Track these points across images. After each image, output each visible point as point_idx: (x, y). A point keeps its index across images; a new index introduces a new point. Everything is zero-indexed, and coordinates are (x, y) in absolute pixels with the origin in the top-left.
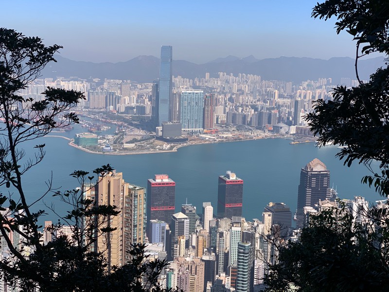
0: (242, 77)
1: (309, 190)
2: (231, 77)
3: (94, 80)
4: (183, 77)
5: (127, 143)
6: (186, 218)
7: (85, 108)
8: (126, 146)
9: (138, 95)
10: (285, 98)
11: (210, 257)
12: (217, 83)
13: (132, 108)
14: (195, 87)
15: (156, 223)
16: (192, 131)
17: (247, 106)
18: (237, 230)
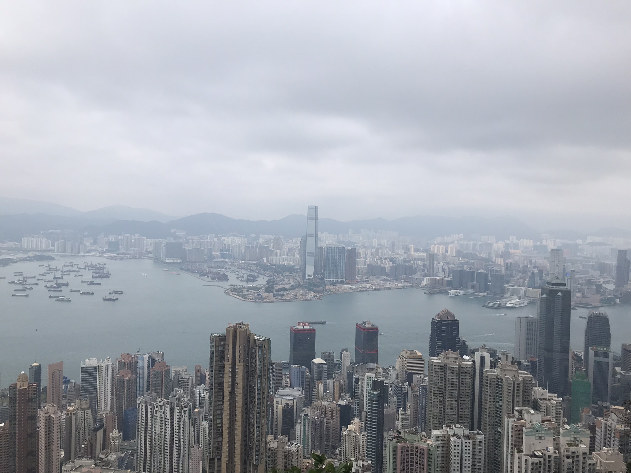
6: (324, 364)
10: (421, 251)
11: (346, 402)
15: (296, 368)
16: (335, 281)
17: (386, 259)
18: (372, 376)
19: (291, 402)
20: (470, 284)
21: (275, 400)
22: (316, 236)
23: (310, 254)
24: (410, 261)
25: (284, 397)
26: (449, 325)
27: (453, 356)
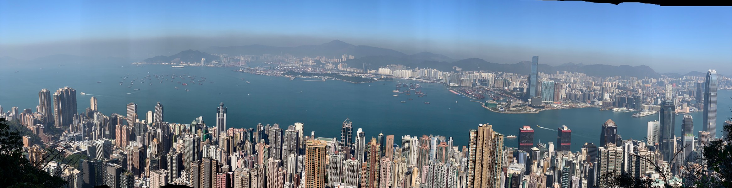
0: (576, 74)
1: (606, 136)
2: (570, 74)
3: (499, 73)
4: (545, 73)
5: (512, 107)
6: (538, 151)
7: (492, 87)
8: (512, 109)
9: (521, 82)
10: (598, 86)
11: (550, 173)
12: (562, 77)
13: (517, 89)
14: (551, 79)
15: (521, 152)
16: (548, 102)
17: (578, 90)
18: (566, 158)
19: (517, 172)
20: (624, 104)
21: (508, 170)
22: (537, 74)
23: (533, 86)
24: (591, 91)
25: (514, 169)
26: (612, 129)
27: (612, 146)
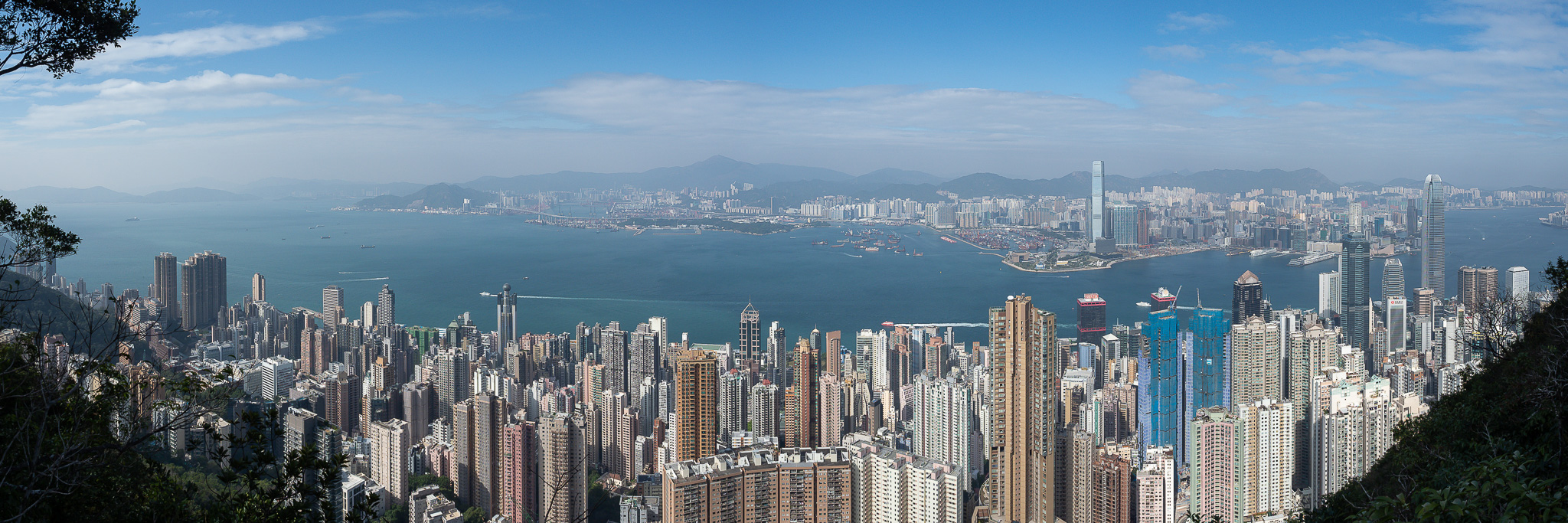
0: (1177, 190)
1: (1243, 304)
2: (1166, 191)
3: (1029, 197)
5: (1060, 260)
6: (1117, 341)
8: (1059, 263)
9: (1072, 211)
10: (1221, 210)
12: (1152, 197)
13: (1066, 224)
15: (1085, 346)
16: (1126, 247)
17: (1182, 219)
19: (1080, 384)
20: (1272, 242)
21: (1062, 382)
22: (1103, 196)
23: (1097, 216)
24: (1208, 221)
25: (1072, 379)
26: (1252, 289)
27: (1258, 321)
